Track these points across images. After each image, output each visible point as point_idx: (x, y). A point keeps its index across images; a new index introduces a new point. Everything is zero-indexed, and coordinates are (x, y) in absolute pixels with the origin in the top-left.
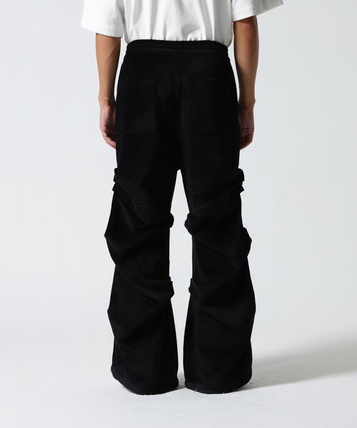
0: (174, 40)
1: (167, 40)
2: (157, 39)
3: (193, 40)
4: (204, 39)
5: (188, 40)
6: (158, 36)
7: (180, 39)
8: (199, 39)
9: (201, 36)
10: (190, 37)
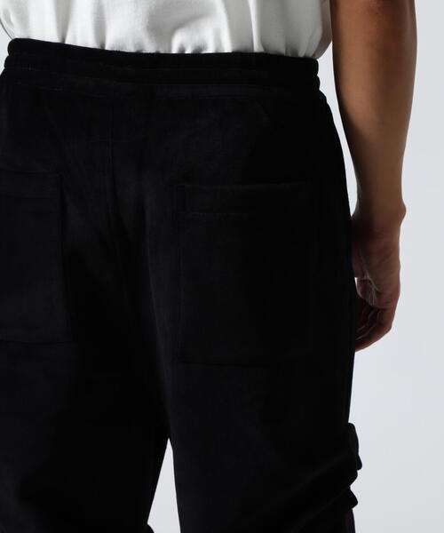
0: (130, 48)
1: (107, 47)
2: (79, 44)
3: (188, 51)
4: (227, 48)
5: (175, 51)
6: (82, 36)
7: (150, 48)
8: (210, 50)
9: (218, 40)
10: (181, 42)
